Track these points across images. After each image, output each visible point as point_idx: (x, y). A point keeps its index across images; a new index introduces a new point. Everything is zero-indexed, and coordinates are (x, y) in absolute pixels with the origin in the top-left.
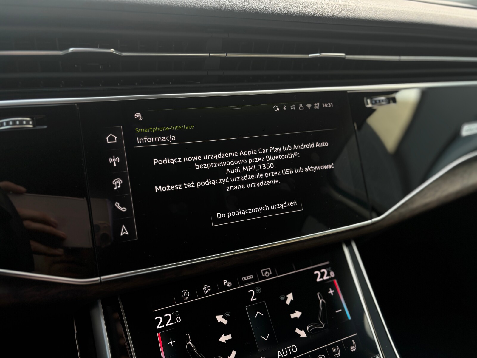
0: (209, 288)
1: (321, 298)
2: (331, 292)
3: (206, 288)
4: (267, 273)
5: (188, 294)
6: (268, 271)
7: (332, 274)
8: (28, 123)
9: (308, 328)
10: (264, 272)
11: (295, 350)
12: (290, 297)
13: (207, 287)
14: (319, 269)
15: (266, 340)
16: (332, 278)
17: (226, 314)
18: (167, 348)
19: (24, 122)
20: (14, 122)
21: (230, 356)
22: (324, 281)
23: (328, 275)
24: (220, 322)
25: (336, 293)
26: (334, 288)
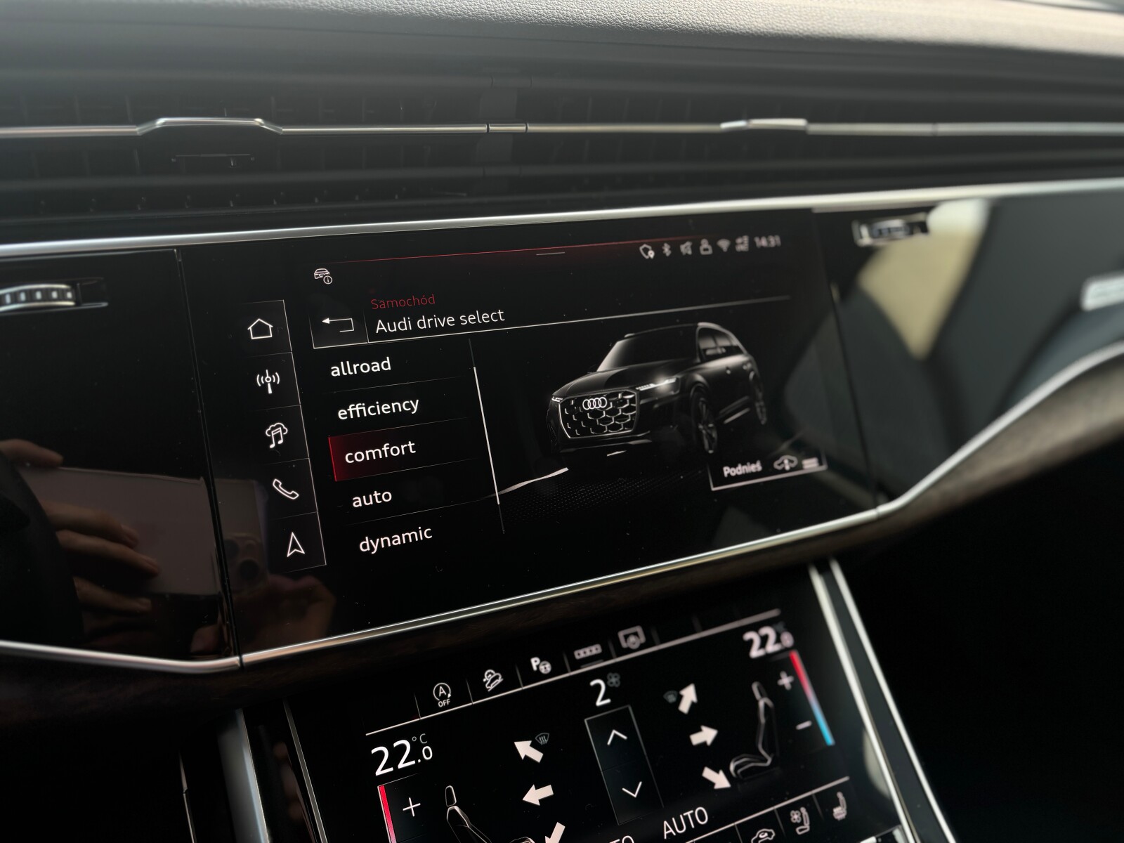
0: (497, 678)
1: (762, 696)
2: (786, 681)
3: (491, 679)
4: (632, 639)
5: (447, 692)
6: (636, 634)
7: (788, 640)
8: (62, 296)
9: (732, 767)
10: (626, 637)
11: (702, 818)
12: (689, 695)
13: (492, 674)
14: (755, 627)
15: (635, 796)
16: (786, 650)
17: (538, 738)
18: (402, 820)
19: (55, 295)
20: (30, 295)
21: (550, 837)
22: (768, 656)
23: (778, 640)
24: (526, 757)
25: (796, 684)
26: (792, 672)
